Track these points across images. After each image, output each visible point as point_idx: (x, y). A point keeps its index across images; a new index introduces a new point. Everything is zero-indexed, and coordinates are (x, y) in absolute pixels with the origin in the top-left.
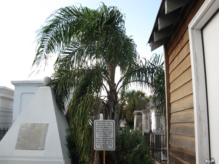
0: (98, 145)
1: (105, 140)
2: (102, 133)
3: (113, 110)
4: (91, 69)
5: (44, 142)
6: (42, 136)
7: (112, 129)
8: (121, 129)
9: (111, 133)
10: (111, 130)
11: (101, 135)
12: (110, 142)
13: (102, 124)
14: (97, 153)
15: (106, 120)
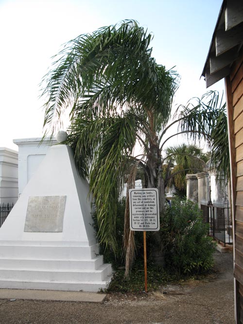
0: (135, 223)
1: (145, 216)
2: (140, 207)
3: (155, 175)
5: (62, 222)
6: (58, 214)
7: (155, 201)
8: (167, 200)
9: (153, 207)
10: (153, 202)
11: (140, 210)
12: (152, 219)
13: (140, 195)
14: (131, 234)
15: (145, 189)
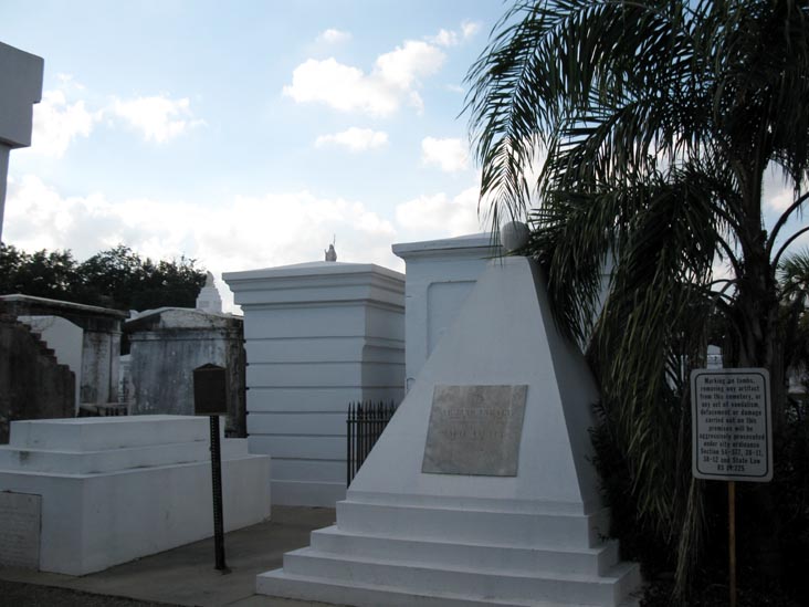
0: (707, 459)
1: (732, 441)
2: (720, 417)
3: (758, 332)
4: (671, 183)
6: (507, 431)
7: (761, 402)
8: (792, 400)
9: (755, 417)
10: (756, 405)
11: (719, 425)
12: (754, 450)
13: (720, 385)
14: (695, 488)
15: (734, 370)
